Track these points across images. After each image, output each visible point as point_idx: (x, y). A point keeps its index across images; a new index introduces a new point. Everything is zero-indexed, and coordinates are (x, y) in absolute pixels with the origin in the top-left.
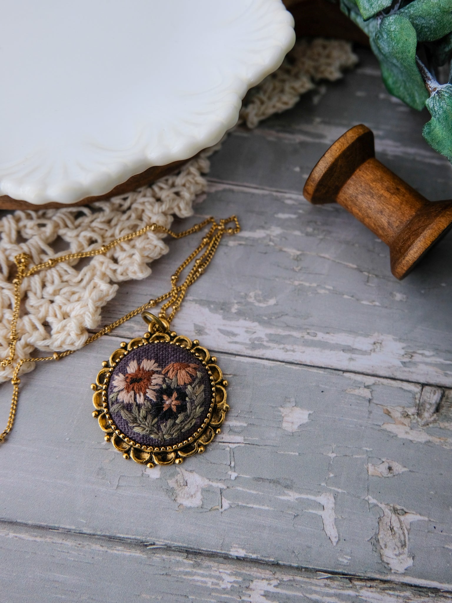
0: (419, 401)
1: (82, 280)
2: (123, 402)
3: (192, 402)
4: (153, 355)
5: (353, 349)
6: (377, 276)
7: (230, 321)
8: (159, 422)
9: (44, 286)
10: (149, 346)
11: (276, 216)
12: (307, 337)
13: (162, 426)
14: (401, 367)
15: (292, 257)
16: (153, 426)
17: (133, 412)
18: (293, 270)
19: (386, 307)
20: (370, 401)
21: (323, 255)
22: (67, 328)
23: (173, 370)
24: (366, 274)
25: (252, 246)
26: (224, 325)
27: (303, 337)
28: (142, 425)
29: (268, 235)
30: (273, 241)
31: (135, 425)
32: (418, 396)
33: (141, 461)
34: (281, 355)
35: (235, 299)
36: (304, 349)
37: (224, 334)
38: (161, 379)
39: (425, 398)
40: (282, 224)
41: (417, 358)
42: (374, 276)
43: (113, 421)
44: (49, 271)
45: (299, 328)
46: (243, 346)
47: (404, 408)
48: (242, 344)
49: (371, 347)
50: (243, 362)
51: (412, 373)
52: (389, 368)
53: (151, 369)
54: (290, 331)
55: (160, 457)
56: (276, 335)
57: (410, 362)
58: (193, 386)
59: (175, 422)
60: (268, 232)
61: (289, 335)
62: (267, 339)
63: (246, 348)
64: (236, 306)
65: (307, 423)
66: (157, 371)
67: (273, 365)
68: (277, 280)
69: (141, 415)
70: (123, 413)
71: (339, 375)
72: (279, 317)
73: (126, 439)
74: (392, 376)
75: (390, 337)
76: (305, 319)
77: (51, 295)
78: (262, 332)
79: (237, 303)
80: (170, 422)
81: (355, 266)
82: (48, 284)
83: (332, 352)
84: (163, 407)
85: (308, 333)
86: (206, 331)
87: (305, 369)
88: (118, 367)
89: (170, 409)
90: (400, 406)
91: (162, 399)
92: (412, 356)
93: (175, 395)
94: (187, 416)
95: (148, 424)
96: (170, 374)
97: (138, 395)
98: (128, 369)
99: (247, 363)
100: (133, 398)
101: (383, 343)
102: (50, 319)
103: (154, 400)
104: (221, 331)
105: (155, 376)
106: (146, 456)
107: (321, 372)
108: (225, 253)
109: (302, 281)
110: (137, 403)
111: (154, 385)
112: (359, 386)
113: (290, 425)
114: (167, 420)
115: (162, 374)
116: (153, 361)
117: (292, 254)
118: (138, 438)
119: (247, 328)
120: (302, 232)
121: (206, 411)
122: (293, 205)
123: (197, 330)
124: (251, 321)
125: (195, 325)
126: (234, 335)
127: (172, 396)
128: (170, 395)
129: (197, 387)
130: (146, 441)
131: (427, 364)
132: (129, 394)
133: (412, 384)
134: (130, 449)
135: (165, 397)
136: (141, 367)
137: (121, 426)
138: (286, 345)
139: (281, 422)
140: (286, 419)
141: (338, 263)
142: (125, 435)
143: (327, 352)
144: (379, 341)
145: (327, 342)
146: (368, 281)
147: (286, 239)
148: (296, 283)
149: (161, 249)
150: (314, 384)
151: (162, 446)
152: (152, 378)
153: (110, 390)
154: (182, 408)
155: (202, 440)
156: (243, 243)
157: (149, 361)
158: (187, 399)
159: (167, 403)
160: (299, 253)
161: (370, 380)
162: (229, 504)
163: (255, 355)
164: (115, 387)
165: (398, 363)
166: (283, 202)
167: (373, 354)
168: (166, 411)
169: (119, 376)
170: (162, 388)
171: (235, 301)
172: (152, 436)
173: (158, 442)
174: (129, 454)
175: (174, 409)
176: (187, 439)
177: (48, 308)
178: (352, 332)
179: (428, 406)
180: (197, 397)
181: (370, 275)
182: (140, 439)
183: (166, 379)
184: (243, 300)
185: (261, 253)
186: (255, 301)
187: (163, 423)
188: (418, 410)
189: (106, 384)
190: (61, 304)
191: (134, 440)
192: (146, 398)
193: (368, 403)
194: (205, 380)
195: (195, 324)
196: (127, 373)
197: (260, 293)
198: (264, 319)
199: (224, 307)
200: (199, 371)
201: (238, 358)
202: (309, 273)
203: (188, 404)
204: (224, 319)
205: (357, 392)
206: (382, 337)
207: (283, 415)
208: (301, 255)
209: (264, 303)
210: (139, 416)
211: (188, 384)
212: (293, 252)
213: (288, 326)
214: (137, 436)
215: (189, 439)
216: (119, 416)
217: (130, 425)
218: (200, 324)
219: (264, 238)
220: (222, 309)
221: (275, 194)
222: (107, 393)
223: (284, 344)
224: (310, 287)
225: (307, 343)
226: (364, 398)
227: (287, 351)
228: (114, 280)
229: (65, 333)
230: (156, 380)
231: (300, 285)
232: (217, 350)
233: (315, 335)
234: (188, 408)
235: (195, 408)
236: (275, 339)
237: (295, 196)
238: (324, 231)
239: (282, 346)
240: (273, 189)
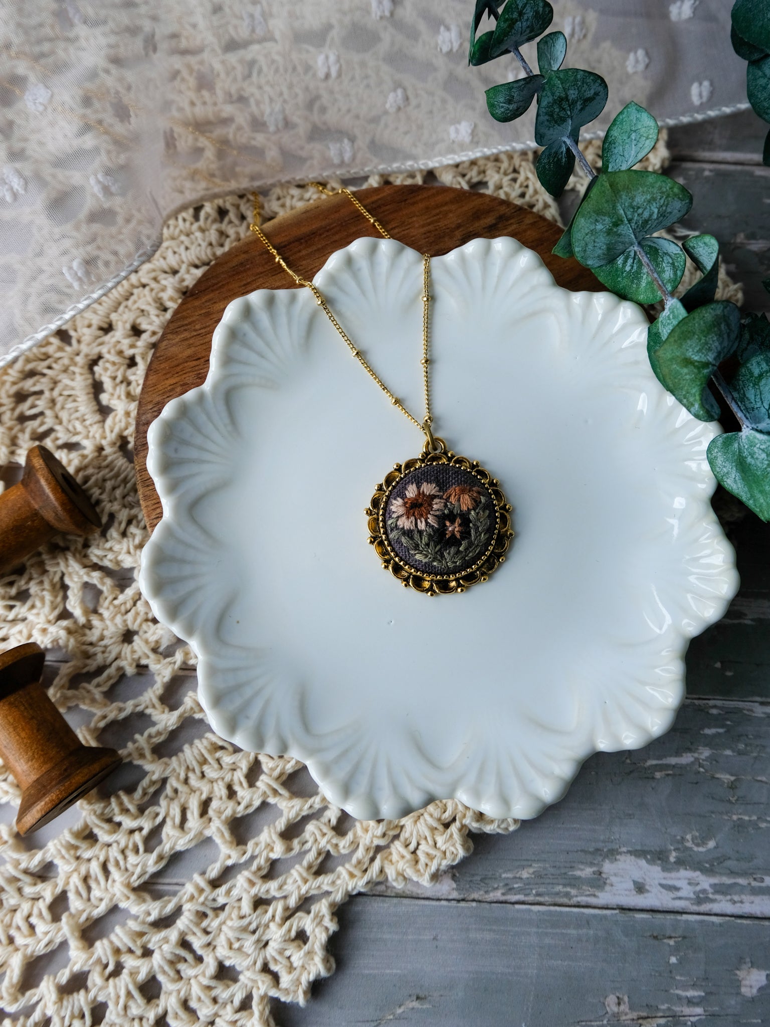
7: (670, 872)
11: (702, 732)
12: (754, 884)
15: (726, 785)
18: (729, 801)
21: (759, 778)
25: (680, 775)
27: (749, 884)
29: (697, 759)
30: (703, 767)
34: (729, 908)
35: (671, 845)
36: (752, 898)
37: (666, 889)
40: (710, 742)
45: (744, 874)
46: (687, 901)
48: (687, 899)
50: (691, 921)
54: (734, 878)
56: (721, 884)
60: (696, 755)
61: (735, 884)
62: (713, 891)
63: (691, 903)
64: (674, 854)
65: (766, 985)
67: (722, 921)
68: (713, 816)
72: (721, 863)
76: (749, 862)
78: (706, 882)
79: (674, 850)
85: (755, 879)
86: (647, 887)
87: (757, 922)
99: (696, 921)
104: (662, 885)
108: (653, 789)
109: (740, 814)
113: (749, 989)
117: (726, 781)
119: (689, 879)
120: (733, 751)
122: (720, 714)
123: (637, 888)
124: (692, 870)
125: (635, 882)
126: (677, 889)
138: (733, 896)
139: (739, 987)
140: (744, 983)
147: (717, 762)
148: (735, 817)
156: (670, 772)
160: (733, 778)
163: (703, 912)
166: (708, 713)
171: (672, 848)
184: (680, 846)
185: (692, 783)
186: (693, 846)
197: (697, 834)
198: (706, 867)
199: (661, 856)
201: (685, 917)
202: (747, 804)
204: (664, 871)
207: (740, 979)
208: (735, 780)
209: (703, 847)
212: (726, 778)
213: (732, 873)
218: (640, 880)
219: (693, 763)
220: (659, 859)
221: (696, 702)
223: (731, 895)
224: (750, 821)
225: (756, 892)
227: (735, 902)
231: (739, 819)
232: (661, 909)
233: (762, 880)
236: (721, 890)
237: (719, 703)
238: (757, 746)
239: (729, 897)
240: (695, 696)
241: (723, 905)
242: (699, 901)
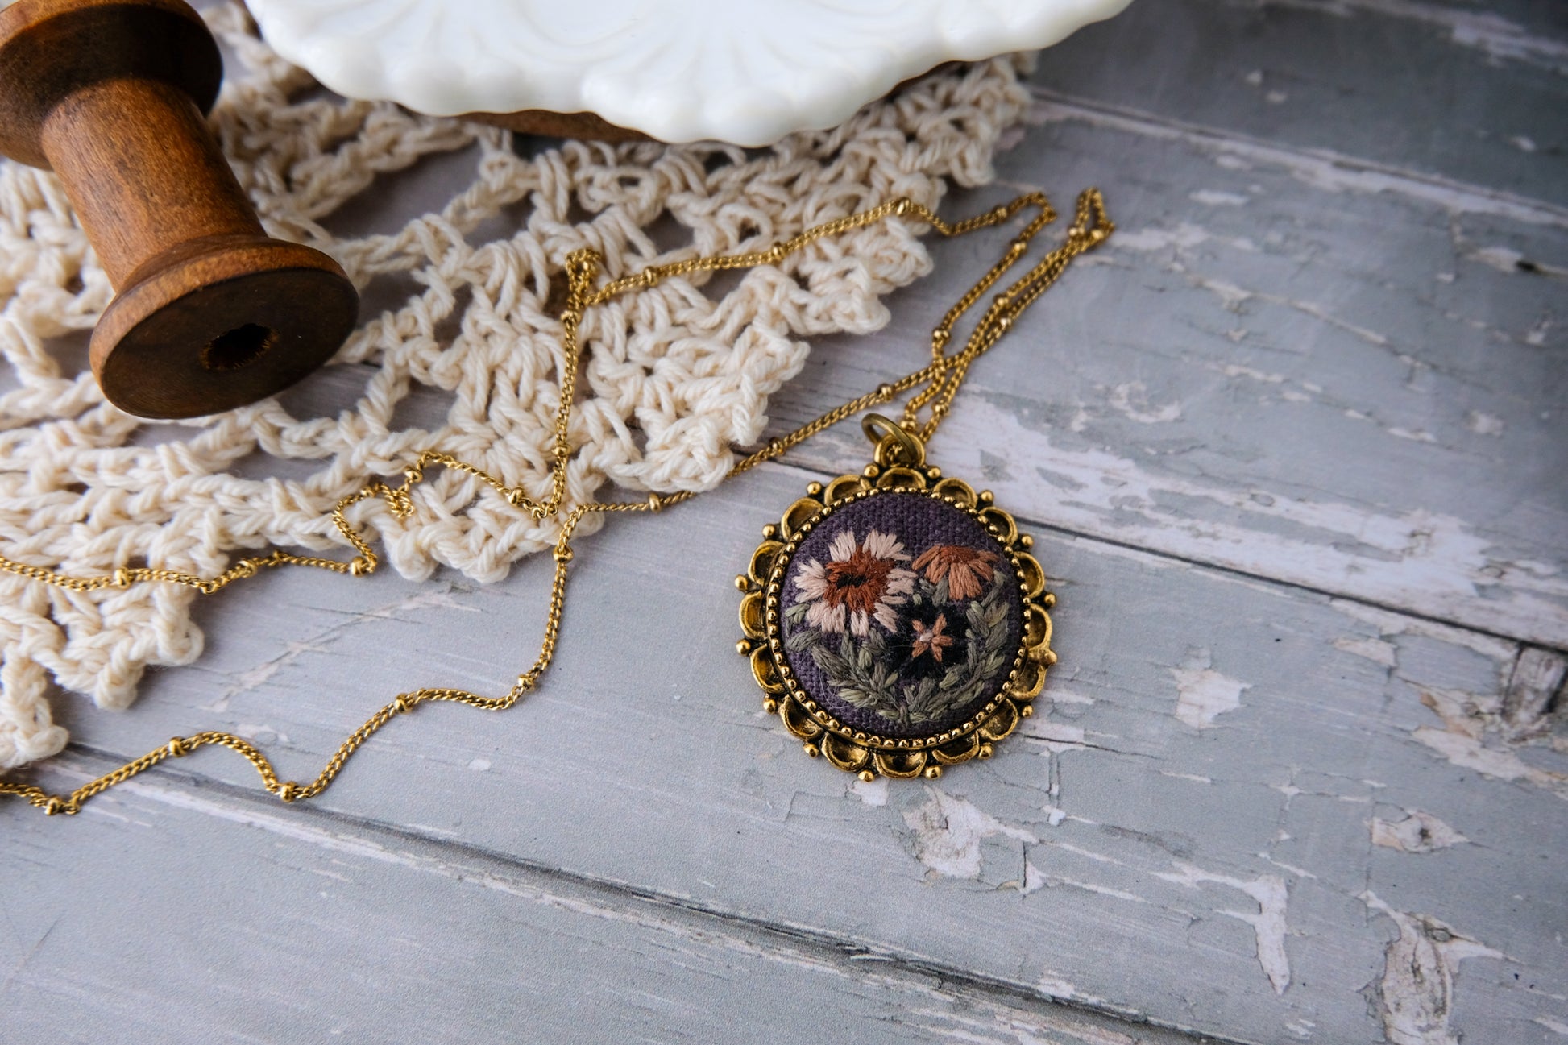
0: (1510, 681)
1: (722, 323)
2: (818, 628)
3: (980, 642)
4: (892, 522)
5: (1361, 544)
6: (1434, 368)
7: (1067, 450)
8: (901, 682)
9: (630, 331)
10: (881, 499)
11: (1193, 196)
12: (1249, 505)
13: (908, 692)
14: (1471, 597)
15: (1225, 305)
16: (887, 690)
17: (842, 653)
18: (1227, 337)
19: (1450, 448)
20: (1390, 671)
21: (1303, 305)
22: (687, 440)
23: (940, 563)
24: (1407, 359)
25: (1128, 268)
26: (1051, 460)
27: (1239, 504)
28: (860, 686)
29: (1171, 245)
30: (1182, 261)
31: (843, 684)
32: (1507, 670)
33: (847, 764)
34: (1184, 545)
35: (1081, 398)
36: (1240, 533)
37: (1052, 482)
38: (911, 582)
39: (1524, 675)
40: (1207, 217)
41: (1514, 578)
42: (1427, 367)
43: (791, 668)
44: (644, 296)
45: (1230, 482)
46: (1093, 514)
47: (1470, 694)
48: (1093, 508)
49: (1404, 543)
50: (1092, 553)
51: (1499, 612)
52: (1444, 596)
53: (887, 556)
54: (1209, 487)
55: (890, 759)
56: (1174, 493)
57: (1496, 586)
58: (983, 604)
59: (937, 685)
60: (1171, 237)
61: (1206, 498)
62: (1153, 503)
63: (1102, 520)
64: (1083, 417)
65: (1236, 710)
66: (901, 562)
67: (1162, 566)
68: (1186, 359)
69: (861, 662)
70: (816, 653)
71: (1320, 603)
72: (1184, 452)
73: (819, 714)
74: (1449, 617)
75: (1454, 522)
76: (1248, 461)
77: (647, 354)
78: (1141, 484)
79: (1086, 409)
80: (926, 684)
81: (1381, 339)
82: (640, 328)
83: (1308, 547)
84: (913, 649)
85: (1253, 497)
86: (1010, 470)
87: (1241, 581)
88: (808, 543)
89: (928, 654)
90: (1460, 690)
91: (911, 630)
92: (1503, 573)
93: (941, 622)
94: (967, 675)
95: (877, 684)
96: (932, 572)
97: (853, 614)
98: (832, 549)
99: (1103, 556)
100: (842, 620)
101: (1435, 535)
102: (644, 414)
103: (893, 630)
104: (1045, 474)
105: (896, 573)
106: (859, 755)
107: (1278, 592)
109: (1247, 365)
110: (851, 633)
111: (893, 595)
112: (1367, 633)
113: (1196, 711)
114: (919, 679)
115: (912, 570)
116: (893, 538)
117: (1227, 297)
118: (848, 714)
119: (1106, 471)
120: (1255, 243)
121: (1009, 665)
122: (1240, 169)
123: (988, 467)
124: (1116, 454)
125: (984, 455)
126: (1076, 485)
127: (934, 623)
128: (929, 622)
129: (993, 607)
130: (866, 723)
131: (1537, 594)
132: (835, 612)
133: (1497, 640)
134: (820, 736)
135: (917, 625)
136: (865, 548)
137: (809, 683)
138: (1197, 521)
139: (1174, 702)
140: (1185, 696)
141: (1341, 328)
142: (818, 704)
143: (1296, 546)
144: (1426, 531)
145: (1297, 522)
146: (1410, 379)
147: (1215, 257)
148: (1233, 370)
149: (918, 263)
150: (1259, 620)
151: (901, 737)
152: (889, 577)
153: (788, 598)
154: (955, 654)
155: (990, 730)
156: (1109, 260)
157: (883, 536)
158: (968, 633)
159: (922, 639)
160: (1243, 295)
161: (1395, 623)
162: (1042, 878)
163: (1121, 539)
164: (800, 590)
165: (1465, 587)
166: (1213, 162)
167: (1407, 560)
168: (920, 658)
169: (810, 565)
170: (910, 602)
171: (1082, 404)
172: (882, 713)
173: (893, 727)
174: (818, 747)
175: (938, 653)
176: (959, 725)
177: (642, 386)
178: (1362, 502)
179: (1529, 696)
180: (990, 629)
181: (1418, 364)
182: (854, 716)
183: (921, 581)
184: (1100, 404)
185: (1151, 288)
186: (1128, 408)
187: (910, 685)
188: (1504, 702)
189: (776, 580)
190: (671, 380)
191: (838, 719)
192: (873, 623)
193: (1384, 677)
194: (1012, 593)
195: (983, 453)
196: (830, 559)
197: (1142, 388)
198: (1147, 454)
199: (1053, 415)
200: (999, 570)
201: (1081, 542)
202: (1265, 349)
203: (970, 645)
204: (1053, 444)
205: (1360, 647)
206: (1433, 521)
207: (1180, 687)
208: (1248, 300)
209: (1150, 415)
210: (856, 663)
211: (971, 599)
212: (1230, 291)
213: (1204, 476)
214: (846, 710)
215: (965, 726)
216: (806, 660)
217: (832, 683)
218: (997, 454)
219: (1160, 252)
220: (1049, 421)
221: (1194, 139)
222: (779, 602)
223: (1192, 517)
224: (1265, 383)
225: (1248, 521)
226: (1377, 663)
227: (1199, 535)
228: (799, 329)
229: (681, 449)
230: (900, 582)
231: (1240, 375)
232: (1031, 518)
233: (1270, 503)
234: (970, 655)
235: (986, 658)
236: (1174, 505)
237: (1243, 148)
238: (1310, 243)
239: (1187, 522)
240: (1191, 126)
241: (1173, 535)
242: (1119, 517)
